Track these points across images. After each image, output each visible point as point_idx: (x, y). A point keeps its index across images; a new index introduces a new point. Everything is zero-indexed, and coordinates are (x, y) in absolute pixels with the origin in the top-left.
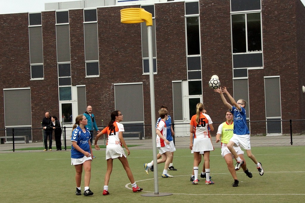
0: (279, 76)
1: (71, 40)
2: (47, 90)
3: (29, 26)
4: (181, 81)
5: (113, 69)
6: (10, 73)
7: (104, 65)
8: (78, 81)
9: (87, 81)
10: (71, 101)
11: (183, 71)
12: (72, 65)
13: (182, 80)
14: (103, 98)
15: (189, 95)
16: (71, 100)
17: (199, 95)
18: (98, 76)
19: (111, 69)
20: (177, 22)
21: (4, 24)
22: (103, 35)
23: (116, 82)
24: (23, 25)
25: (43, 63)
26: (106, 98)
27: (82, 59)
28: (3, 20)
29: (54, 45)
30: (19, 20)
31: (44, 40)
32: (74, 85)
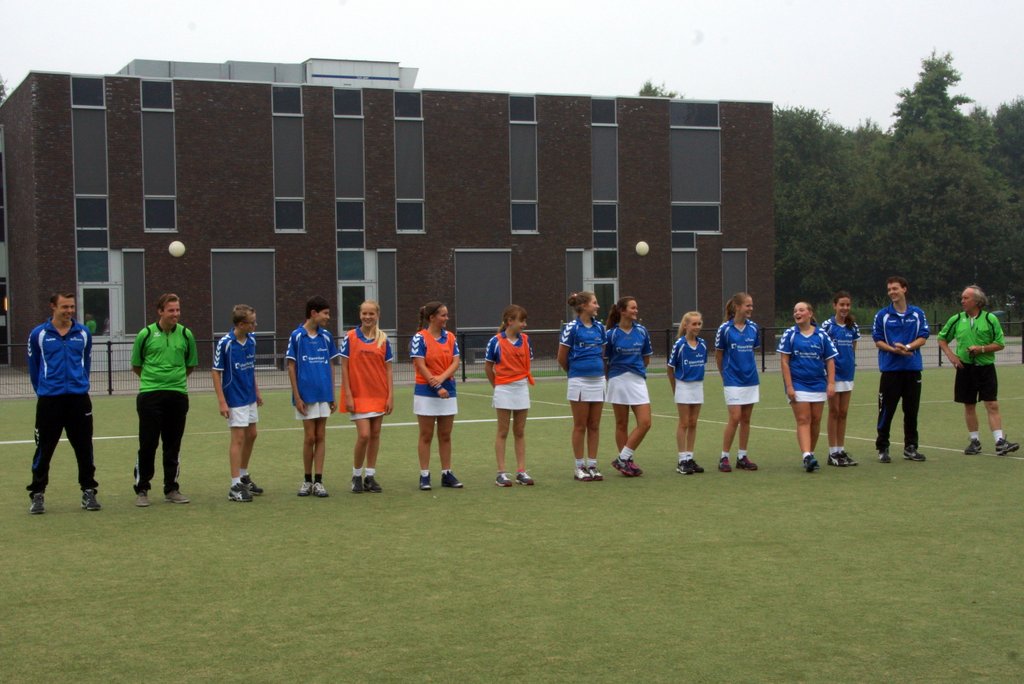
0: (746, 250)
1: (367, 152)
2: (313, 255)
3: (273, 114)
4: (581, 250)
5: (455, 219)
7: (435, 210)
8: (382, 241)
9: (398, 242)
10: (362, 281)
11: (586, 230)
12: (368, 207)
13: (584, 249)
14: (431, 278)
15: (595, 277)
16: (364, 279)
17: (611, 279)
18: (421, 232)
19: (450, 219)
20: (578, 135)
21: (216, 105)
22: (435, 148)
23: (459, 246)
24: (262, 111)
25: (303, 198)
26: (439, 278)
28: (213, 94)
29: (329, 160)
30: (251, 98)
31: (307, 148)
32: (370, 247)
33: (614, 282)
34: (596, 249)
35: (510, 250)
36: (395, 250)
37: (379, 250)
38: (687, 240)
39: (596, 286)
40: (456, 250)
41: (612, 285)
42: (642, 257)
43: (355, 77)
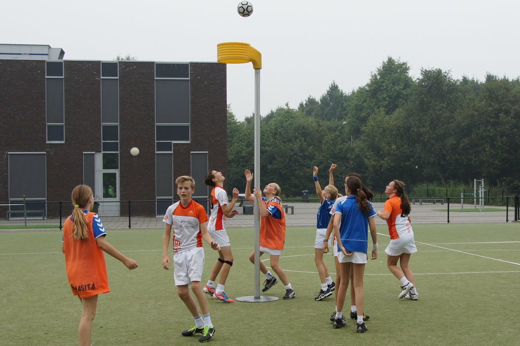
0: (207, 152)
4: (94, 153)
5: (8, 135)
11: (97, 141)
13: (96, 152)
15: (103, 169)
17: (114, 170)
19: (5, 135)
20: (91, 84)
23: (11, 150)
33: (117, 172)
34: (104, 152)
35: (45, 153)
38: (168, 147)
39: (103, 174)
40: (9, 153)
41: (115, 174)
42: (135, 157)
43: (21, 54)
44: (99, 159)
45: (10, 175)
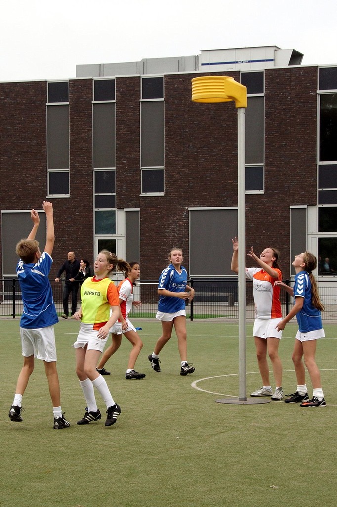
1: (118, 130)
2: (75, 215)
3: (48, 104)
4: (306, 207)
5: (189, 183)
6: (13, 183)
7: (173, 175)
8: (128, 202)
9: (142, 203)
10: (114, 235)
11: (311, 189)
12: (119, 174)
13: (308, 206)
14: (168, 232)
15: (319, 231)
16: (115, 233)
17: (335, 233)
18: (162, 194)
19: (185, 183)
20: (303, 102)
21: (6, 100)
22: (174, 123)
23: (193, 205)
24: (38, 103)
25: (69, 169)
26: (175, 233)
27: (135, 163)
28: (4, 92)
29: (88, 138)
30: (31, 93)
31: (72, 130)
32: (119, 208)
34: (321, 206)
36: (139, 210)
37: (126, 210)
39: (320, 239)
40: (190, 209)
44: (313, 216)
45: (191, 241)
